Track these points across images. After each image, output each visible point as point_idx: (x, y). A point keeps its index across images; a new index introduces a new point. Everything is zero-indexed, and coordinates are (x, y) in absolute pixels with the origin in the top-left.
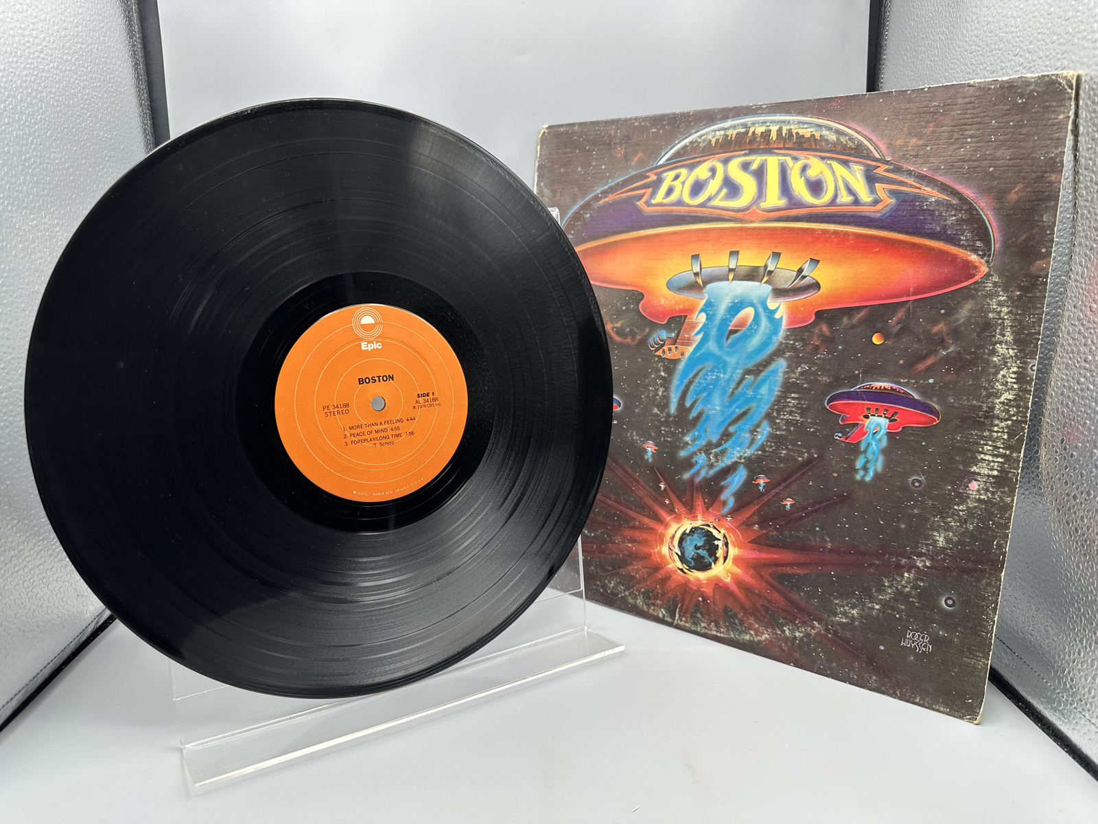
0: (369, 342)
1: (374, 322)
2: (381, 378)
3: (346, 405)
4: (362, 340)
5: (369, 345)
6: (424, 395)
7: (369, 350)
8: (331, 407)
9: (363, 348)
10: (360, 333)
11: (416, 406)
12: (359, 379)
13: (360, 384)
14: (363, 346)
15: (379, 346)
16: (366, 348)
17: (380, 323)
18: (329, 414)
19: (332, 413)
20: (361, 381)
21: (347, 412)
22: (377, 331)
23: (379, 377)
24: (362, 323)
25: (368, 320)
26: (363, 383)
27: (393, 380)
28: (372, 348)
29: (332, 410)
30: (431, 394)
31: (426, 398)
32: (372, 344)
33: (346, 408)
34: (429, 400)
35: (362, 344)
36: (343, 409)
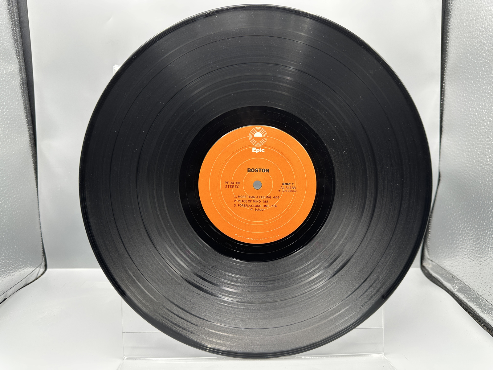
0: (257, 148)
1: (262, 136)
2: (261, 170)
3: (239, 183)
4: (254, 146)
5: (257, 150)
6: (287, 184)
7: (257, 152)
8: (229, 183)
9: (253, 151)
10: (253, 142)
11: (281, 190)
12: (248, 169)
13: (248, 172)
14: (254, 150)
15: (263, 151)
16: (255, 151)
17: (265, 137)
18: (228, 186)
19: (229, 186)
20: (249, 170)
21: (238, 187)
22: (264, 142)
23: (260, 169)
24: (254, 136)
25: (258, 135)
26: (250, 171)
27: (268, 172)
28: (259, 152)
29: (230, 185)
30: (291, 184)
31: (288, 186)
32: (259, 149)
33: (238, 185)
34: (290, 188)
35: (253, 148)
36: (236, 185)
